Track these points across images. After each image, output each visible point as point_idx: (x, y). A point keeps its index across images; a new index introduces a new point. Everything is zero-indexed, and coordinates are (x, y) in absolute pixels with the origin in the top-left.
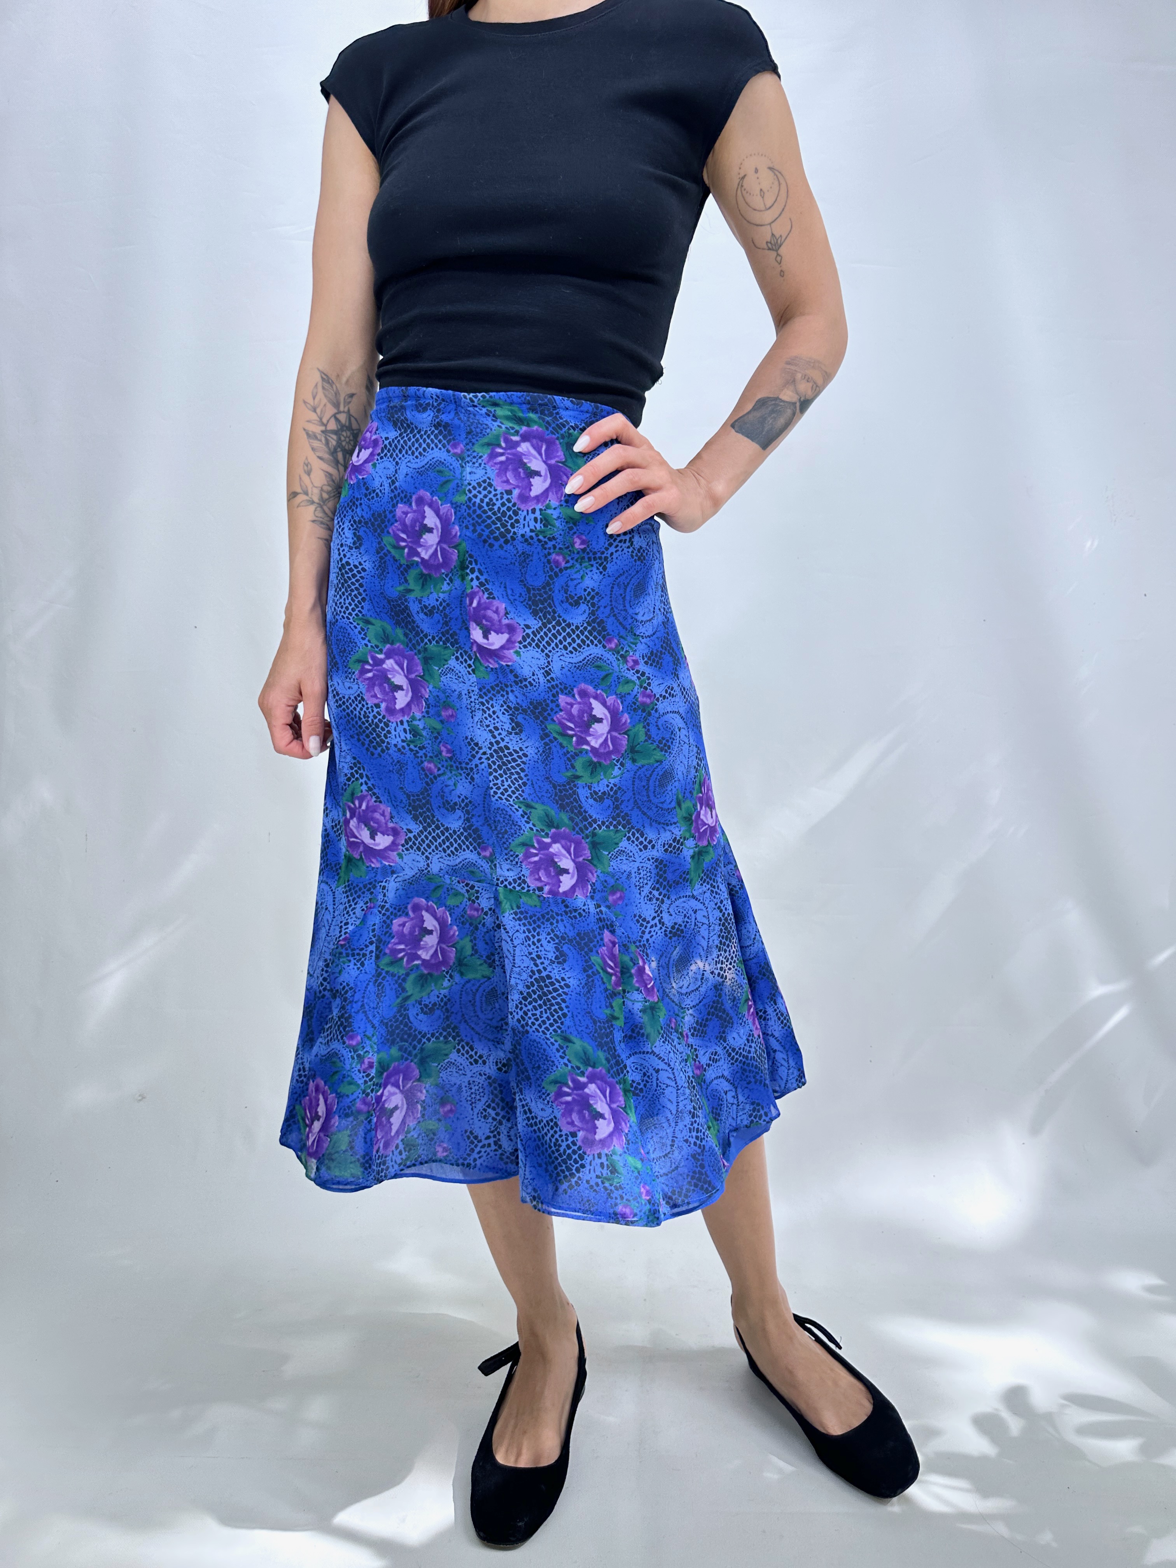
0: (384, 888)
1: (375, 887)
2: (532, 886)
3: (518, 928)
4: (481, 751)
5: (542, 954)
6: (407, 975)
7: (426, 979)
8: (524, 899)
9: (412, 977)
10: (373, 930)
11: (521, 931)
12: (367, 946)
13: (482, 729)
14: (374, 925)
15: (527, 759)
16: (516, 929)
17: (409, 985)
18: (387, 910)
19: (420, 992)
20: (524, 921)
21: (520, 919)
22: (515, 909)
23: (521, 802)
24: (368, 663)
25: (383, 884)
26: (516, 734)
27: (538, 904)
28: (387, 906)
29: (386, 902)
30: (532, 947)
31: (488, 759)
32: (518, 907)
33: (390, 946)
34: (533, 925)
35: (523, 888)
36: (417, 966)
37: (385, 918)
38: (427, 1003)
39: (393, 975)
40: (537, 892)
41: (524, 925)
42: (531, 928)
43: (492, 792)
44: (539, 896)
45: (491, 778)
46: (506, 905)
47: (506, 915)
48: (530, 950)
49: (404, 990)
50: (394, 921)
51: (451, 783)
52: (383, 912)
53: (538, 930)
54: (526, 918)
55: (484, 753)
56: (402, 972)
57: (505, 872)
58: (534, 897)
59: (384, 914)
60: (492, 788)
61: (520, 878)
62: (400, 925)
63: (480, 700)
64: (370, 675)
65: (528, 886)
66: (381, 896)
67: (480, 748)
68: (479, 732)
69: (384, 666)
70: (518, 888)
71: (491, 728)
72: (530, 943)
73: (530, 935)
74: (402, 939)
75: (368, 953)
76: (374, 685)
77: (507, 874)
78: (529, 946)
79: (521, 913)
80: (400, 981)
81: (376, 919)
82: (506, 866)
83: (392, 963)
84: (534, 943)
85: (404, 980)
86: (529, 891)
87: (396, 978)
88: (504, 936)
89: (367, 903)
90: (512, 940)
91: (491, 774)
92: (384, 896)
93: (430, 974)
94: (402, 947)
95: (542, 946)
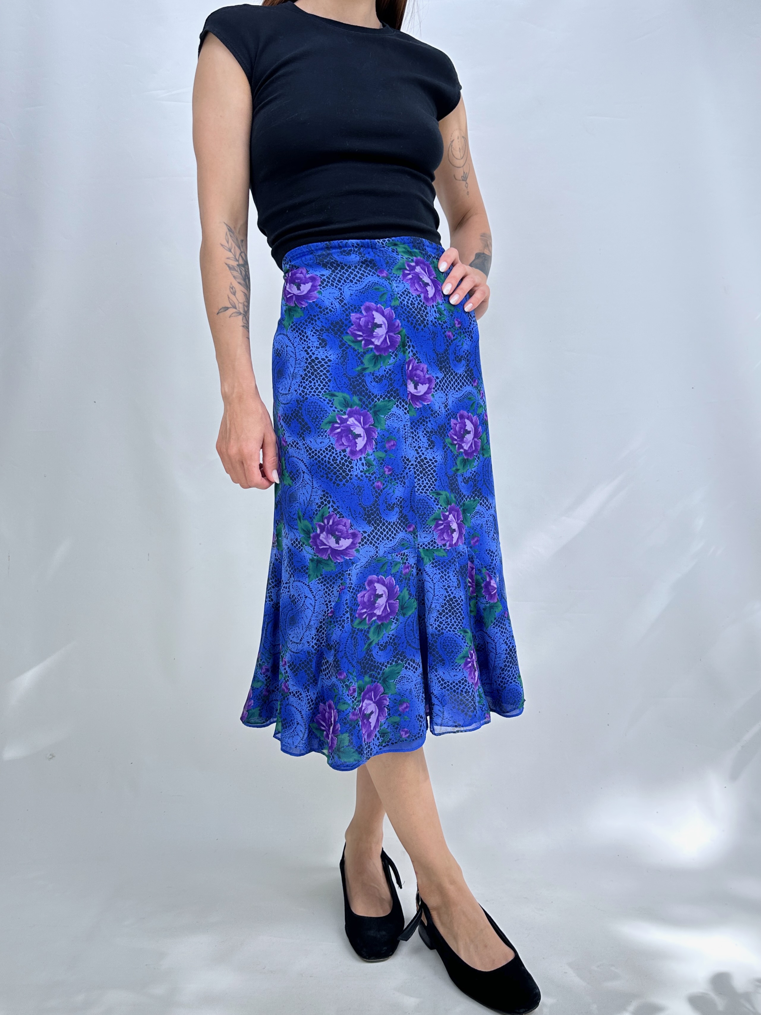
0: (349, 574)
1: (343, 575)
2: (440, 544)
3: (435, 572)
4: (410, 464)
5: (451, 585)
6: (369, 628)
7: (380, 628)
8: (436, 553)
9: (372, 629)
10: (347, 604)
11: (438, 574)
12: (344, 615)
13: (411, 449)
14: (347, 600)
15: (437, 463)
16: (434, 573)
17: (371, 635)
18: (353, 589)
19: (377, 637)
20: (438, 567)
21: (436, 566)
22: (432, 561)
23: (434, 492)
24: (337, 423)
25: (348, 572)
26: (431, 448)
27: (445, 554)
28: (353, 586)
29: (352, 584)
30: (445, 581)
31: (414, 468)
32: (434, 559)
33: (358, 612)
34: (444, 568)
35: (434, 547)
36: (375, 621)
37: (352, 594)
38: (382, 643)
39: (362, 630)
40: (443, 547)
41: (439, 569)
42: (443, 570)
43: (416, 489)
44: (444, 550)
45: (416, 480)
46: (426, 560)
47: (428, 565)
48: (444, 584)
49: (368, 639)
50: (358, 595)
51: (391, 491)
52: (351, 590)
53: (448, 570)
54: (439, 565)
55: (412, 465)
56: (366, 627)
57: (423, 538)
58: (442, 551)
59: (352, 592)
60: (416, 487)
61: (432, 541)
62: (361, 597)
63: (411, 430)
64: (339, 430)
65: (437, 545)
66: (348, 581)
67: (410, 462)
68: (409, 451)
69: (348, 423)
70: (431, 548)
71: (417, 448)
72: (444, 579)
73: (443, 575)
74: (364, 606)
75: (345, 619)
76: (342, 437)
77: (424, 540)
78: (443, 581)
79: (436, 562)
80: (366, 633)
81: (347, 596)
82: (423, 535)
83: (360, 623)
84: (446, 579)
85: (368, 632)
86: (438, 548)
87: (363, 632)
88: (427, 578)
89: (340, 586)
90: (432, 580)
91: (416, 478)
92: (350, 580)
93: (382, 624)
94: (365, 610)
95: (450, 579)
